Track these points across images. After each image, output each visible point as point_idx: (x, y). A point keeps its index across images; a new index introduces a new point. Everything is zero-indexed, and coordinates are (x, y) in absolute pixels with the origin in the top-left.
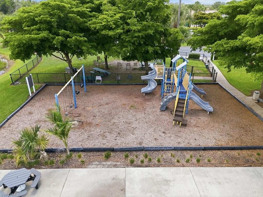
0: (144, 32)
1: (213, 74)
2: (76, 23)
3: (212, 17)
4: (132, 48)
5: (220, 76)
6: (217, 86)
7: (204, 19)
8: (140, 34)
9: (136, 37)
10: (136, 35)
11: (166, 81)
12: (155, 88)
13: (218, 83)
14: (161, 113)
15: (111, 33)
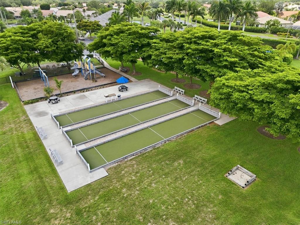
0: (67, 48)
1: (102, 64)
2: (28, 46)
3: (93, 25)
4: (63, 55)
5: (106, 64)
6: (105, 68)
7: (88, 27)
8: (65, 49)
9: (64, 50)
10: (64, 49)
11: (83, 68)
12: (78, 73)
13: (105, 67)
14: (86, 81)
15: (50, 50)
